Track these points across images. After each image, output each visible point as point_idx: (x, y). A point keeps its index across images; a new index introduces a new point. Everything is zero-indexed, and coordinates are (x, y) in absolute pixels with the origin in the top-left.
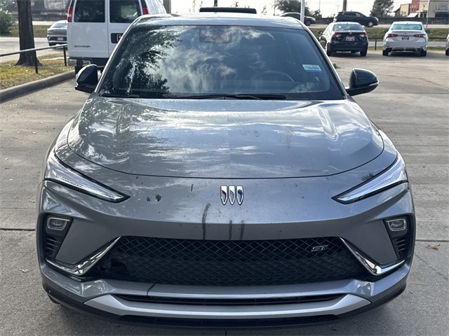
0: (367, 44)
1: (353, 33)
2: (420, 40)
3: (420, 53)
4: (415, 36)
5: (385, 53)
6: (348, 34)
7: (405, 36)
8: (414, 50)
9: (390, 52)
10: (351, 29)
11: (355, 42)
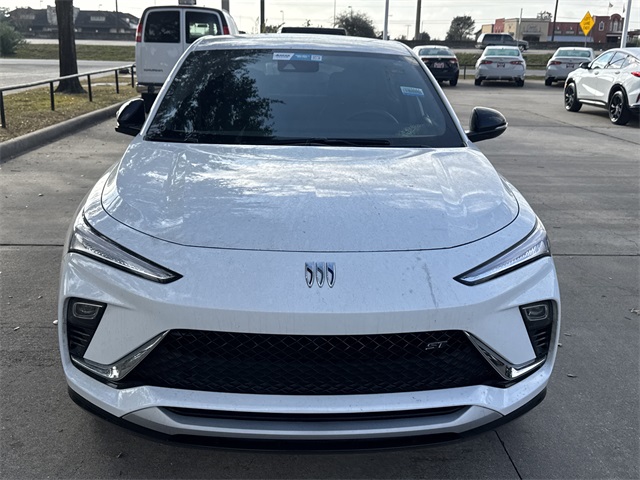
0: (458, 72)
1: (443, 59)
2: (518, 67)
3: (517, 83)
4: (512, 63)
5: (478, 82)
6: (436, 60)
7: (501, 63)
8: (510, 79)
9: (484, 82)
10: (439, 54)
11: (444, 69)
